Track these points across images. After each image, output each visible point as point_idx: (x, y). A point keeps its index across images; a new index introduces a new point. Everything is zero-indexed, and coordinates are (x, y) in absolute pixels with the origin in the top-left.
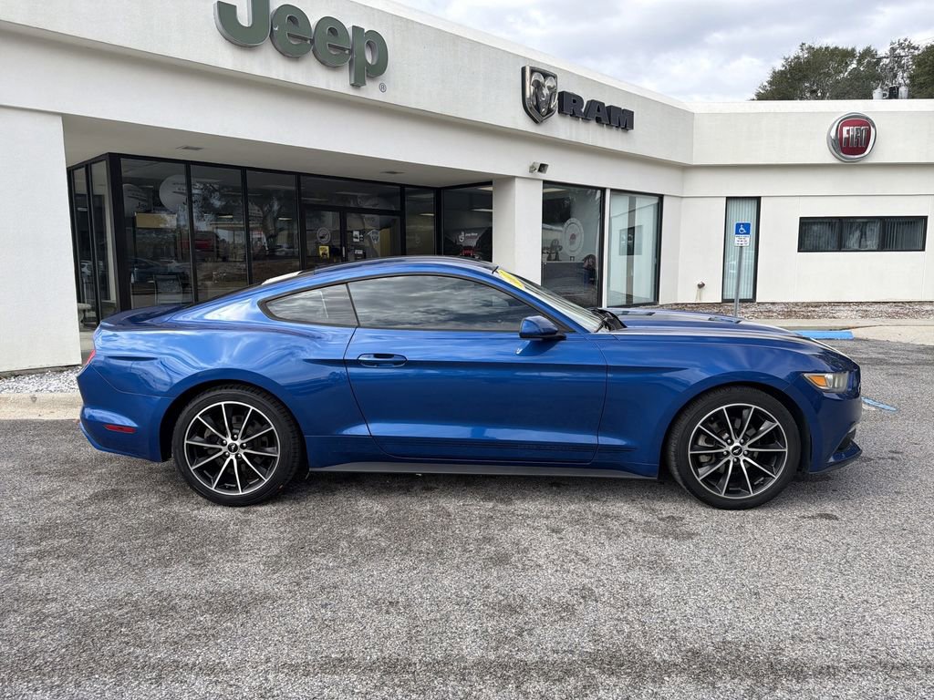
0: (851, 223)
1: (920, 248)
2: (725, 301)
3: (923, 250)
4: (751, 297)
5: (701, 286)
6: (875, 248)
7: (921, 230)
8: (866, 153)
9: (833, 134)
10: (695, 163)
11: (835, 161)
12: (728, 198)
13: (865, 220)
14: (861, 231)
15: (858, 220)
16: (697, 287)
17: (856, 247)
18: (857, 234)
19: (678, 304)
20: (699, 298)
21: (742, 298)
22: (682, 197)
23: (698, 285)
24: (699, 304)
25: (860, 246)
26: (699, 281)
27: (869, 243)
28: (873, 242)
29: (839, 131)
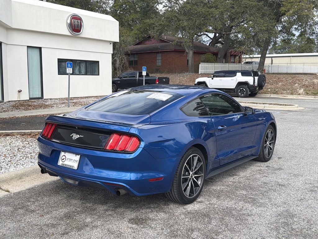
2: (31, 99)
3: (99, 75)
4: (41, 97)
5: (20, 91)
6: (84, 74)
7: (97, 67)
8: (81, 32)
9: (69, 22)
10: (14, 27)
11: (70, 34)
12: (28, 47)
13: (80, 61)
14: (79, 66)
16: (17, 92)
17: (78, 73)
18: (78, 67)
19: (10, 101)
20: (19, 98)
21: (37, 97)
22: (7, 44)
23: (19, 91)
24: (20, 101)
25: (79, 73)
26: (19, 89)
27: (82, 71)
28: (83, 71)
29: (71, 21)
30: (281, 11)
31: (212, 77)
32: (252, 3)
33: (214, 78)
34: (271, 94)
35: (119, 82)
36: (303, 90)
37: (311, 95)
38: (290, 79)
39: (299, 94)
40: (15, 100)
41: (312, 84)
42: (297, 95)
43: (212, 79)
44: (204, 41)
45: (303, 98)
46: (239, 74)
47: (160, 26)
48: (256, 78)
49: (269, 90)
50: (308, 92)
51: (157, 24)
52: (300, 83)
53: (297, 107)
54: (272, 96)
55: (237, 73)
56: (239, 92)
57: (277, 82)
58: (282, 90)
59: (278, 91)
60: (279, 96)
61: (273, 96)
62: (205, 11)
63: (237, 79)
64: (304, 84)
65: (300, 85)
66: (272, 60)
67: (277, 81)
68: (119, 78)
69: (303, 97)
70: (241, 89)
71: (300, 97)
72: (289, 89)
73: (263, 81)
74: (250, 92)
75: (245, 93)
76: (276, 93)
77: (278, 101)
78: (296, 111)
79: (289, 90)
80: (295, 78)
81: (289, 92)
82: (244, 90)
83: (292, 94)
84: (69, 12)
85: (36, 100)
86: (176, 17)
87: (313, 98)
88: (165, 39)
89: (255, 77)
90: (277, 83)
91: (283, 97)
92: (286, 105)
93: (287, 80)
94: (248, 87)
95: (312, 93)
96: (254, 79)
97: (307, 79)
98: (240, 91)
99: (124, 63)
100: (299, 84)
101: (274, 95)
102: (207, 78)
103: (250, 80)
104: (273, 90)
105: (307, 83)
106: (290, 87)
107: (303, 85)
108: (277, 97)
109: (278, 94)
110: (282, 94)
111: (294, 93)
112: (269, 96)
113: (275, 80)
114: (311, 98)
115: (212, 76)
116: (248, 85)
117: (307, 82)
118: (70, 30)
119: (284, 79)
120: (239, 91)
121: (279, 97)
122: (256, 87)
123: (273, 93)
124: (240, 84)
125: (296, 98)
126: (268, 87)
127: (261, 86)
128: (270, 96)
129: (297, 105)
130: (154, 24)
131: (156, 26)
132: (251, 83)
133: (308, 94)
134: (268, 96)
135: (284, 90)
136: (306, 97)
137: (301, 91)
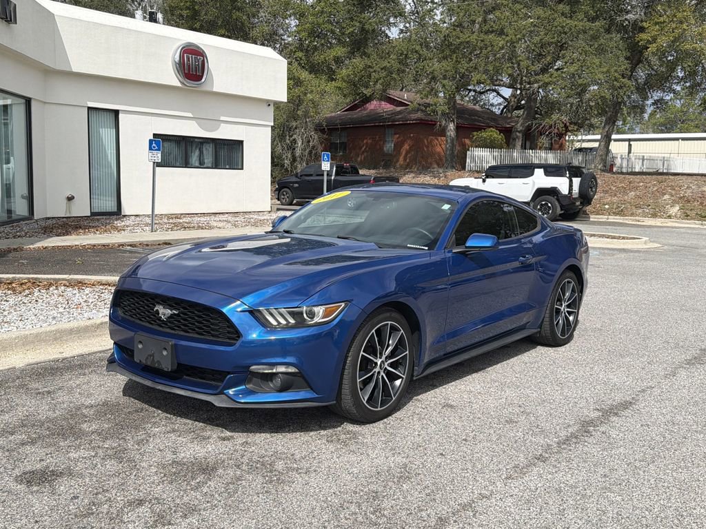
0: (192, 142)
1: (240, 167)
2: (93, 214)
3: (242, 169)
4: (116, 210)
5: (70, 199)
6: (210, 165)
7: (240, 152)
8: (203, 80)
9: (177, 59)
10: (58, 68)
11: (179, 84)
12: (90, 109)
13: (200, 140)
14: (200, 149)
15: (196, 140)
16: (66, 201)
17: (197, 164)
18: (197, 153)
19: (49, 218)
20: (68, 211)
21: (108, 211)
22: (45, 103)
23: (68, 197)
24: (70, 217)
25: (200, 164)
26: (68, 194)
27: (206, 161)
28: (208, 160)
29: (181, 57)
30: (639, 42)
31: (483, 177)
32: (576, 23)
33: (487, 180)
34: (609, 215)
35: (296, 185)
36: (678, 208)
37: (694, 219)
38: (654, 185)
39: (670, 217)
40: (59, 216)
41: (700, 195)
42: (665, 218)
43: (484, 181)
44: (492, 105)
45: (677, 225)
46: (539, 172)
47: (383, 71)
48: (577, 181)
49: (607, 207)
50: (689, 212)
51: (376, 68)
52: (673, 192)
53: (645, 243)
54: (612, 219)
55: (536, 170)
56: (539, 210)
57: (624, 191)
58: (633, 208)
59: (626, 208)
60: (626, 219)
61: (614, 219)
62: (476, 40)
63: (534, 183)
64: (682, 195)
65: (673, 198)
66: (630, 145)
67: (625, 188)
68: (297, 176)
69: (676, 222)
70: (543, 203)
71: (669, 223)
72: (649, 205)
73: (591, 188)
74: (562, 210)
75: (550, 212)
76: (621, 213)
77: (616, 229)
78: (638, 251)
79: (650, 207)
80: (665, 182)
81: (648, 211)
82: (549, 205)
83: (654, 216)
84: (180, 40)
85: (104, 217)
86: (416, 52)
87: (697, 226)
88: (405, 100)
89: (573, 179)
90: (625, 193)
91: (633, 223)
92: (624, 238)
93: (646, 187)
94: (558, 200)
95: (697, 214)
96: (571, 182)
97: (691, 185)
98: (541, 208)
99: (313, 147)
100: (672, 196)
101: (615, 217)
102: (473, 178)
103: (561, 184)
104: (615, 206)
105: (689, 193)
106: (652, 201)
107: (681, 198)
108: (621, 221)
109: (624, 215)
110: (632, 215)
111: (659, 214)
112: (604, 220)
113: (622, 187)
114: (695, 224)
115: (484, 174)
116: (557, 196)
117: (689, 191)
118: (178, 75)
119: (641, 184)
120: (539, 207)
121: (627, 222)
122: (574, 199)
123: (614, 213)
124: (540, 193)
125: (661, 225)
126: (605, 201)
127: (585, 198)
128: (608, 219)
129: (645, 239)
130: (370, 67)
131: (375, 71)
132: (564, 190)
133: (687, 216)
134: (603, 218)
135: (638, 207)
136: (683, 223)
137: (675, 210)
